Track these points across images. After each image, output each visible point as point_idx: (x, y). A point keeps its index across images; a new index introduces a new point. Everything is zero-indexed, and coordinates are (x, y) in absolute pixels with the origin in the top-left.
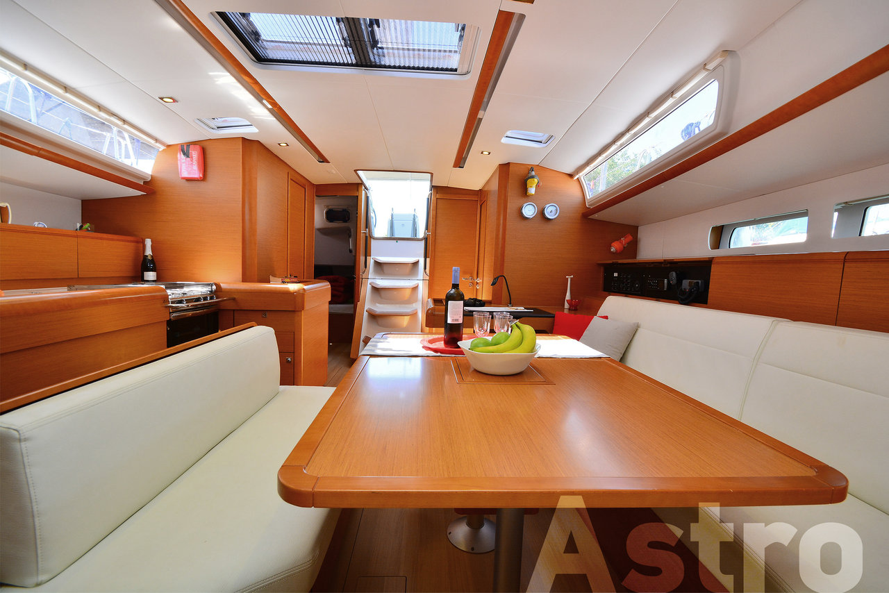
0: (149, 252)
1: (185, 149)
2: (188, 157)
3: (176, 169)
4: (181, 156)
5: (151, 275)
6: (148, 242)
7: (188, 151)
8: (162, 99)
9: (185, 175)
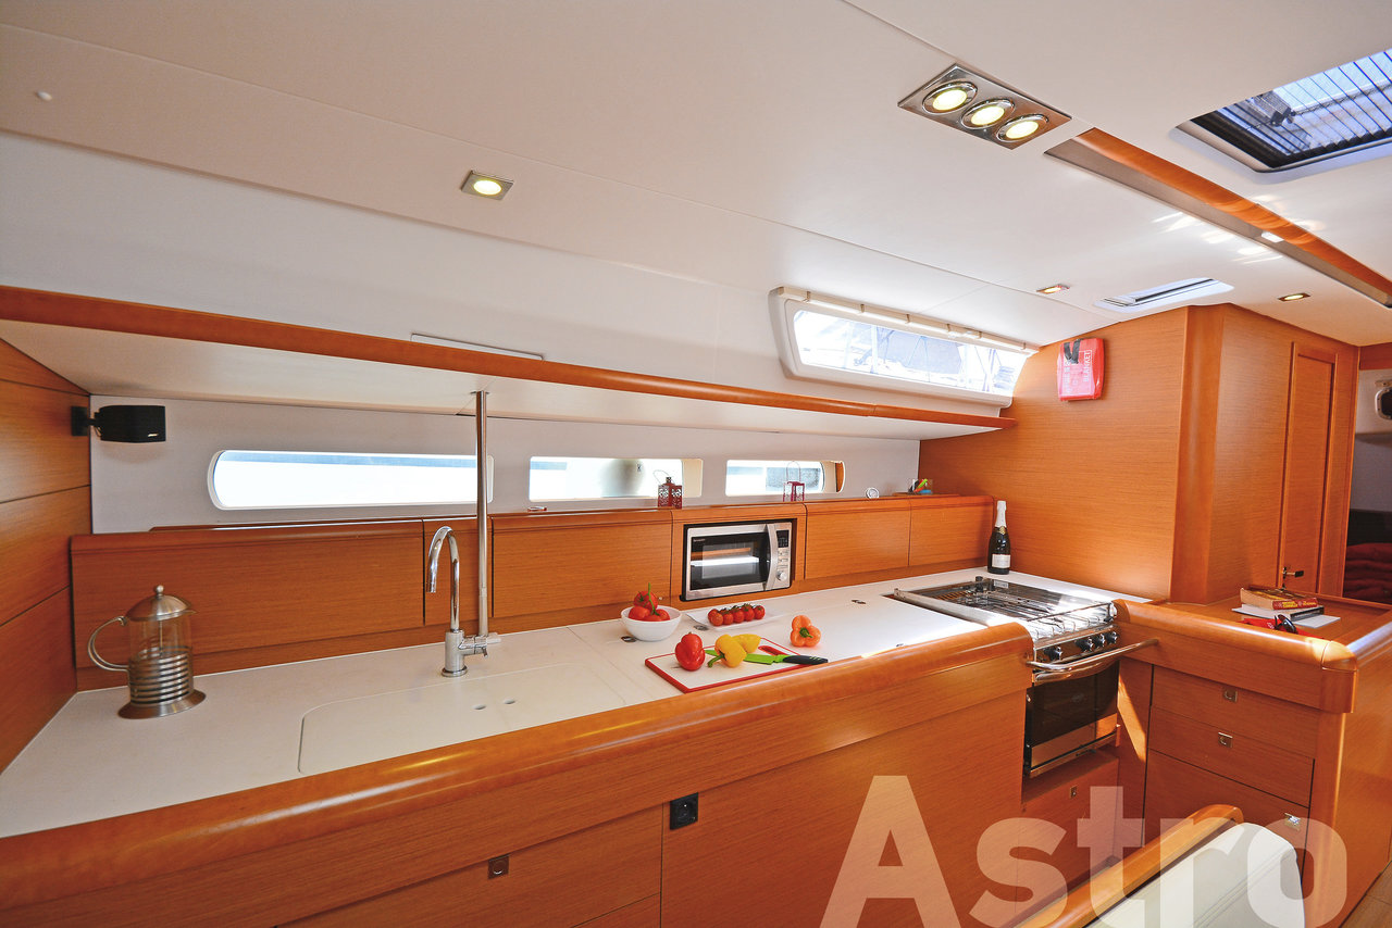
0: (1001, 523)
1: (1071, 350)
2: (1076, 361)
3: (1054, 384)
4: (1064, 362)
5: (1001, 560)
6: (1002, 506)
7: (1076, 350)
8: (1042, 290)
9: (1068, 392)
